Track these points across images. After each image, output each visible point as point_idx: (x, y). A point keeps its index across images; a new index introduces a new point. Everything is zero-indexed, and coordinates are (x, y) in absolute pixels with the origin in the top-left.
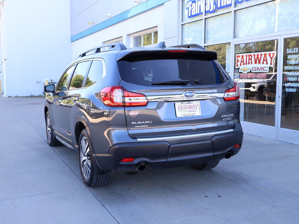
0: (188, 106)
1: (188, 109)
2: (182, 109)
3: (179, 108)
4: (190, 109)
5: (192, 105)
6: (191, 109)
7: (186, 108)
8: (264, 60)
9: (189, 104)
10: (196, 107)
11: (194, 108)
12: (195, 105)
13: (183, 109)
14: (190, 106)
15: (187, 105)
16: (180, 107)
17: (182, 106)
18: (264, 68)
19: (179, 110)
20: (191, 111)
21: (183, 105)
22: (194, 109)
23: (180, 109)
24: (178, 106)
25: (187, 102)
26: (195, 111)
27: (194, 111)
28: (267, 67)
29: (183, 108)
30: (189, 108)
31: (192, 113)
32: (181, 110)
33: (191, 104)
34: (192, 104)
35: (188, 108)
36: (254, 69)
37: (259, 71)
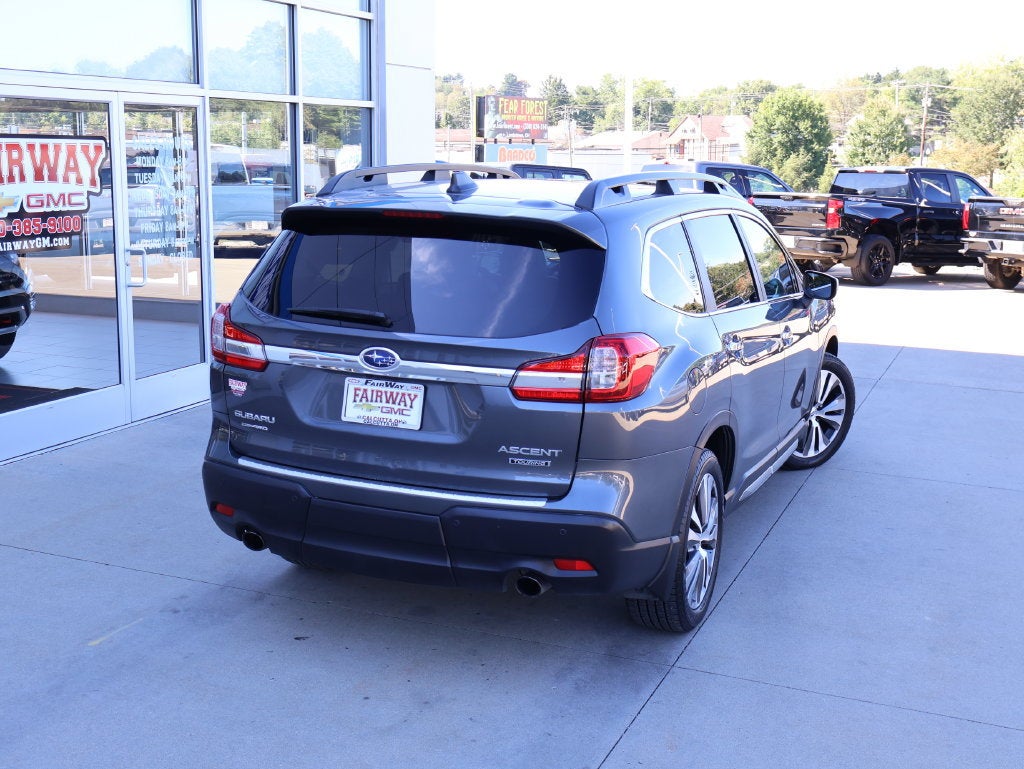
0: (386, 393)
1: (384, 404)
2: (364, 400)
3: (356, 395)
4: (390, 405)
5: (398, 394)
6: (393, 406)
7: (379, 399)
8: (68, 168)
9: (389, 389)
10: (412, 401)
11: (402, 404)
12: (409, 395)
13: (367, 401)
14: (392, 393)
15: (384, 389)
16: (360, 393)
17: (365, 390)
18: (69, 195)
19: (355, 401)
20: (391, 411)
21: (369, 388)
22: (402, 406)
23: (358, 399)
24: (356, 389)
25: (384, 382)
26: (405, 412)
27: (401, 412)
28: (81, 194)
29: (369, 398)
30: (388, 402)
31: (394, 417)
32: (361, 401)
33: (395, 390)
34: (401, 391)
35: (384, 399)
36: (33, 201)
37: (52, 208)
